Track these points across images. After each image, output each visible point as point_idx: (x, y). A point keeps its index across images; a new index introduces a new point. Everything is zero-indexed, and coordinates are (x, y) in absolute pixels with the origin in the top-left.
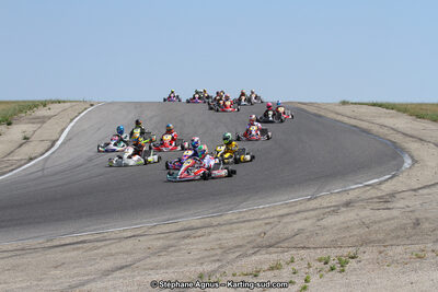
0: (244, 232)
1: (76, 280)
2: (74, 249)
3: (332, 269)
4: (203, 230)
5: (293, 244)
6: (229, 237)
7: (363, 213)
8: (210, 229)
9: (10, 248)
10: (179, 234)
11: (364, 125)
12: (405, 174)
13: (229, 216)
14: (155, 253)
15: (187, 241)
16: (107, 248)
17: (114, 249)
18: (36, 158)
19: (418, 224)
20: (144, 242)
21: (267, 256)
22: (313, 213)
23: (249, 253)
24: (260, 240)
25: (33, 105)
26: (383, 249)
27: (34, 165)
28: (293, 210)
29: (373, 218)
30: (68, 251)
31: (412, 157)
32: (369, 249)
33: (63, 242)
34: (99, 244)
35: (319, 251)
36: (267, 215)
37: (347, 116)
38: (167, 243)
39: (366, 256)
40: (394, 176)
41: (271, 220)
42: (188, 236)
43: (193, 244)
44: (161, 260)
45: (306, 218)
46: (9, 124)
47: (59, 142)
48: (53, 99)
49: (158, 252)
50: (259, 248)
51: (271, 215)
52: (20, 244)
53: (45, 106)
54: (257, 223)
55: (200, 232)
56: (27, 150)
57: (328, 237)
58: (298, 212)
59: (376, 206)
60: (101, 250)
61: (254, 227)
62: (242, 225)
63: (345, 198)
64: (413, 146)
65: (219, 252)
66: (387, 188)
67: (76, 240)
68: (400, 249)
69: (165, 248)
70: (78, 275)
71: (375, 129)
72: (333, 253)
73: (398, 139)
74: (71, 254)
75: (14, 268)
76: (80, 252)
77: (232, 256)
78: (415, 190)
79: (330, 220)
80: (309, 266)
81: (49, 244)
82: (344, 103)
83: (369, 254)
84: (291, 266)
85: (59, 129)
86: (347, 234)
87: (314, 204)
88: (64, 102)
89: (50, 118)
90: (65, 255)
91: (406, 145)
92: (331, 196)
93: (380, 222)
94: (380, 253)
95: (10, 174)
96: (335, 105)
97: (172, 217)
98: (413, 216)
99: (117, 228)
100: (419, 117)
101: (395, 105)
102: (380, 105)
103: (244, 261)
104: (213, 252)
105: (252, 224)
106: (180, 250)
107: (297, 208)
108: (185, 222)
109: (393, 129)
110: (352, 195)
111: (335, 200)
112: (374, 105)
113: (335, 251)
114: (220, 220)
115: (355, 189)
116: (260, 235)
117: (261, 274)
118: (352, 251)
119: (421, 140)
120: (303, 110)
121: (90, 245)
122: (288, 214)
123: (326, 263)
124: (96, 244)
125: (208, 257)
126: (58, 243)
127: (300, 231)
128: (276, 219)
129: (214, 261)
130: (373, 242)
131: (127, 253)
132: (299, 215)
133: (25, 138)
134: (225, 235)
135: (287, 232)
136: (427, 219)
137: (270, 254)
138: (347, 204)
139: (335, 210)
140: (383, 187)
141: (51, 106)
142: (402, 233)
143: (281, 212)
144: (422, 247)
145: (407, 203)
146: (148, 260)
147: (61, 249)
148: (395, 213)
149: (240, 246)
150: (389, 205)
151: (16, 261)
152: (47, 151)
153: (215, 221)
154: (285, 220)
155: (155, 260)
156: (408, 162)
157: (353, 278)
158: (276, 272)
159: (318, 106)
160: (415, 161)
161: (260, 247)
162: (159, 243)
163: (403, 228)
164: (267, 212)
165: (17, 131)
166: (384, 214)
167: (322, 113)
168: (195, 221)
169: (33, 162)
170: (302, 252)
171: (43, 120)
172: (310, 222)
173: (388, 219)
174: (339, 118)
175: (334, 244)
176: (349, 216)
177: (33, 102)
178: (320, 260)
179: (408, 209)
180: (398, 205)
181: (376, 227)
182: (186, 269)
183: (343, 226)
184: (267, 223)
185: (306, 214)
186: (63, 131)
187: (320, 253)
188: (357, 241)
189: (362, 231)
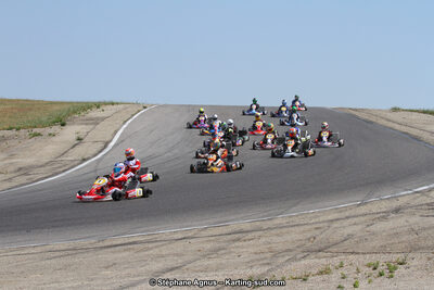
0: (295, 235)
1: (126, 281)
2: (125, 250)
3: (381, 275)
4: (253, 234)
5: (341, 250)
6: (279, 241)
8: (260, 233)
9: (62, 247)
10: (229, 237)
11: (414, 132)
13: (279, 220)
14: (204, 256)
15: (237, 244)
16: (157, 250)
17: (165, 250)
18: (88, 159)
20: (195, 245)
21: (317, 260)
22: (365, 218)
23: (298, 257)
24: (309, 244)
25: (87, 107)
26: (431, 255)
27: (87, 166)
28: (343, 215)
29: (422, 225)
30: (119, 251)
32: (417, 255)
33: (115, 243)
34: (150, 245)
35: (368, 256)
36: (317, 220)
37: (398, 123)
38: (217, 246)
39: (415, 262)
41: (321, 225)
42: (238, 240)
43: (242, 247)
44: (211, 262)
45: (355, 224)
46: (63, 125)
47: (112, 144)
49: (208, 255)
50: (308, 252)
51: (321, 219)
52: (72, 244)
53: (98, 107)
54: (308, 227)
55: (250, 236)
56: (80, 151)
57: (377, 243)
58: (347, 218)
59: (425, 213)
60: (151, 252)
61: (304, 232)
62: (293, 229)
63: (395, 204)
65: (269, 255)
67: (131, 240)
69: (216, 251)
70: (129, 275)
71: (425, 136)
72: (382, 259)
74: (122, 255)
75: (66, 267)
76: (132, 252)
77: (281, 260)
79: (379, 226)
80: (358, 271)
81: (101, 244)
82: (395, 110)
83: (417, 260)
84: (340, 271)
85: (113, 131)
86: (396, 240)
87: (363, 210)
88: (117, 104)
89: (103, 119)
90: (116, 255)
92: (380, 202)
93: (429, 228)
94: (429, 259)
95: (63, 174)
96: (386, 111)
97: (223, 219)
99: (168, 230)
102: (431, 113)
103: (293, 265)
104: (262, 256)
105: (302, 228)
106: (230, 252)
107: (347, 214)
108: (234, 226)
110: (401, 202)
111: (385, 206)
112: (425, 112)
113: (384, 256)
114: (270, 224)
115: (405, 196)
116: (309, 239)
117: (310, 278)
118: (401, 257)
120: (354, 116)
121: (141, 246)
122: (338, 220)
123: (375, 269)
124: (147, 245)
125: (258, 260)
126: (109, 244)
127: (350, 236)
128: (326, 224)
129: (264, 264)
130: (423, 248)
131: (177, 255)
132: (350, 220)
133: (79, 139)
134: (275, 238)
135: (337, 237)
137: (320, 258)
138: (397, 211)
139: (384, 216)
140: (432, 194)
141: (105, 108)
143: (330, 217)
146: (198, 263)
147: (112, 249)
149: (290, 250)
151: (69, 260)
152: (100, 152)
153: (265, 225)
154: (335, 225)
155: (206, 262)
157: (402, 284)
158: (325, 276)
161: (310, 251)
162: (209, 246)
164: (316, 217)
165: (70, 132)
167: (373, 119)
168: (245, 225)
169: (86, 163)
170: (351, 257)
171: (96, 121)
172: (360, 227)
174: (390, 124)
175: (383, 250)
176: (398, 222)
177: (86, 103)
178: (369, 266)
181: (425, 233)
182: (236, 272)
183: (392, 232)
184: (317, 228)
185: (356, 219)
186: (116, 132)
187: (369, 259)
188: (406, 247)
189: (411, 237)
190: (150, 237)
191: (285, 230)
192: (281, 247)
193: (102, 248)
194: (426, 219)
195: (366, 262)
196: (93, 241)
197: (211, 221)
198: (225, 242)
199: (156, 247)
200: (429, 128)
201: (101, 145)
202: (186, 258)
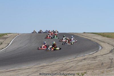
0: (58, 67)
2: (13, 72)
4: (47, 67)
5: (70, 70)
6: (54, 68)
7: (88, 61)
8: (48, 66)
10: (41, 67)
11: (89, 38)
12: (99, 51)
13: (54, 63)
14: (34, 73)
17: (23, 72)
18: (4, 48)
19: (103, 64)
20: (31, 70)
22: (75, 62)
24: (61, 69)
25: (3, 35)
26: (93, 71)
28: (70, 61)
29: (91, 63)
30: (12, 72)
31: (101, 47)
32: (89, 71)
33: (10, 70)
35: (77, 71)
38: (37, 70)
39: (89, 73)
40: (97, 52)
41: (65, 64)
42: (43, 68)
43: (44, 70)
44: (36, 74)
45: (74, 63)
47: (10, 44)
48: (9, 33)
51: (65, 62)
53: (6, 35)
54: (61, 64)
55: (46, 67)
56: (2, 46)
57: (79, 68)
58: (72, 61)
59: (92, 59)
60: (20, 72)
62: (57, 65)
63: (84, 57)
64: (102, 44)
65: (51, 72)
66: (95, 55)
67: (14, 70)
68: (98, 71)
71: (92, 39)
72: (80, 72)
73: (98, 42)
76: (15, 73)
78: (102, 55)
79: (80, 63)
81: (7, 71)
82: (84, 33)
86: (84, 67)
87: (76, 59)
88: (11, 33)
89: (8, 38)
91: (100, 44)
93: (93, 64)
94: (93, 72)
96: (82, 33)
97: (39, 63)
98: (101, 62)
99: (25, 66)
100: (104, 36)
101: (97, 33)
102: (94, 33)
105: (60, 65)
107: (71, 60)
108: (42, 65)
109: (97, 39)
110: (86, 57)
111: (81, 58)
112: (92, 33)
113: (81, 71)
115: (87, 55)
116: (61, 67)
118: (85, 71)
119: (104, 42)
121: (17, 71)
122: (69, 62)
124: (19, 70)
127: (72, 66)
128: (66, 63)
130: (91, 69)
131: (27, 73)
132: (72, 62)
133: (1, 43)
134: (52, 68)
135: (69, 67)
136: (105, 63)
138: (84, 59)
139: (81, 61)
140: (94, 55)
141: (8, 35)
142: (98, 67)
143: (67, 61)
144: (103, 70)
145: (100, 59)
146: (32, 75)
147: (10, 72)
148: (97, 61)
149: (56, 71)
150: (95, 59)
152: (7, 46)
153: (50, 64)
156: (100, 48)
159: (77, 33)
160: (102, 48)
161: (62, 71)
162: (35, 70)
163: (99, 65)
164: (63, 62)
166: (94, 62)
167: (78, 36)
168: (45, 64)
169: (3, 49)
170: (72, 72)
171: (6, 38)
173: (95, 63)
174: (83, 37)
175: (80, 70)
176: (85, 62)
177: (3, 34)
178: (77, 74)
179: (100, 60)
180: (97, 59)
181: (92, 65)
183: (83, 65)
184: (63, 65)
185: (73, 62)
186: (11, 41)
187: (77, 72)
188: (87, 69)
189: (88, 66)
190: (19, 68)
191: (55, 65)
192: (54, 70)
193: (7, 72)
194: (92, 61)
195: (76, 73)
196: (5, 70)
197: (36, 64)
198: (39, 69)
199: (21, 71)
200: (93, 37)
201: (7, 45)
202: (29, 74)
